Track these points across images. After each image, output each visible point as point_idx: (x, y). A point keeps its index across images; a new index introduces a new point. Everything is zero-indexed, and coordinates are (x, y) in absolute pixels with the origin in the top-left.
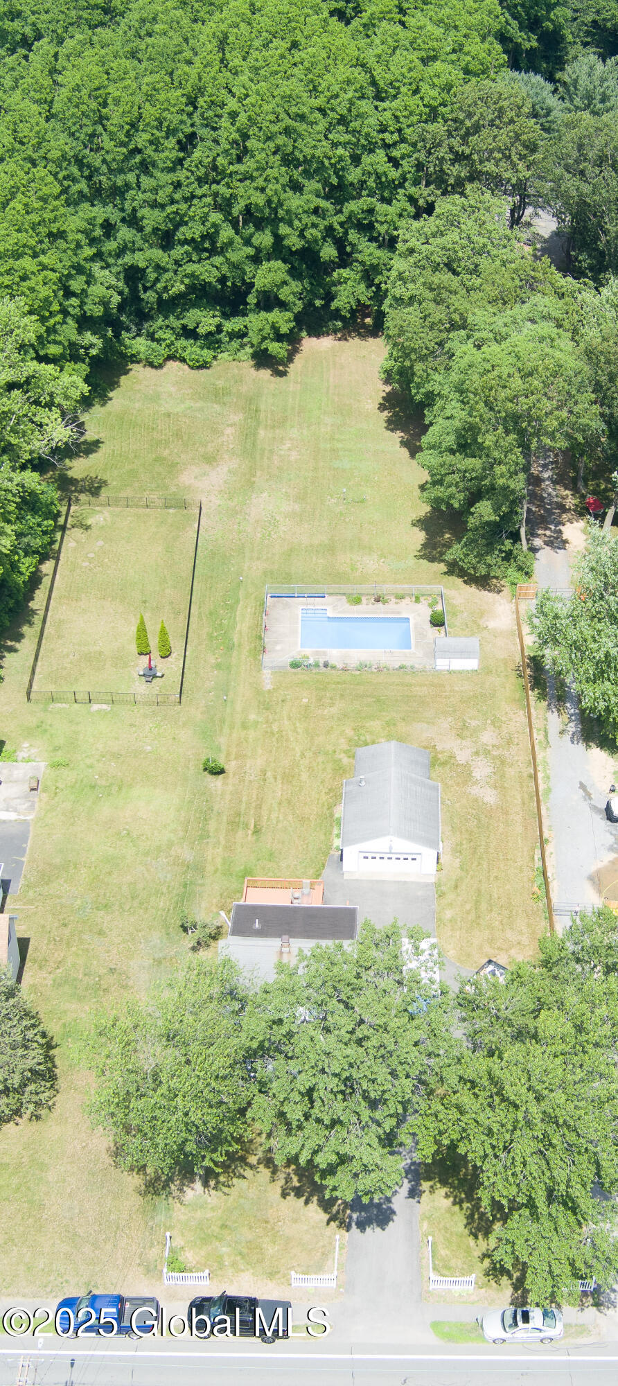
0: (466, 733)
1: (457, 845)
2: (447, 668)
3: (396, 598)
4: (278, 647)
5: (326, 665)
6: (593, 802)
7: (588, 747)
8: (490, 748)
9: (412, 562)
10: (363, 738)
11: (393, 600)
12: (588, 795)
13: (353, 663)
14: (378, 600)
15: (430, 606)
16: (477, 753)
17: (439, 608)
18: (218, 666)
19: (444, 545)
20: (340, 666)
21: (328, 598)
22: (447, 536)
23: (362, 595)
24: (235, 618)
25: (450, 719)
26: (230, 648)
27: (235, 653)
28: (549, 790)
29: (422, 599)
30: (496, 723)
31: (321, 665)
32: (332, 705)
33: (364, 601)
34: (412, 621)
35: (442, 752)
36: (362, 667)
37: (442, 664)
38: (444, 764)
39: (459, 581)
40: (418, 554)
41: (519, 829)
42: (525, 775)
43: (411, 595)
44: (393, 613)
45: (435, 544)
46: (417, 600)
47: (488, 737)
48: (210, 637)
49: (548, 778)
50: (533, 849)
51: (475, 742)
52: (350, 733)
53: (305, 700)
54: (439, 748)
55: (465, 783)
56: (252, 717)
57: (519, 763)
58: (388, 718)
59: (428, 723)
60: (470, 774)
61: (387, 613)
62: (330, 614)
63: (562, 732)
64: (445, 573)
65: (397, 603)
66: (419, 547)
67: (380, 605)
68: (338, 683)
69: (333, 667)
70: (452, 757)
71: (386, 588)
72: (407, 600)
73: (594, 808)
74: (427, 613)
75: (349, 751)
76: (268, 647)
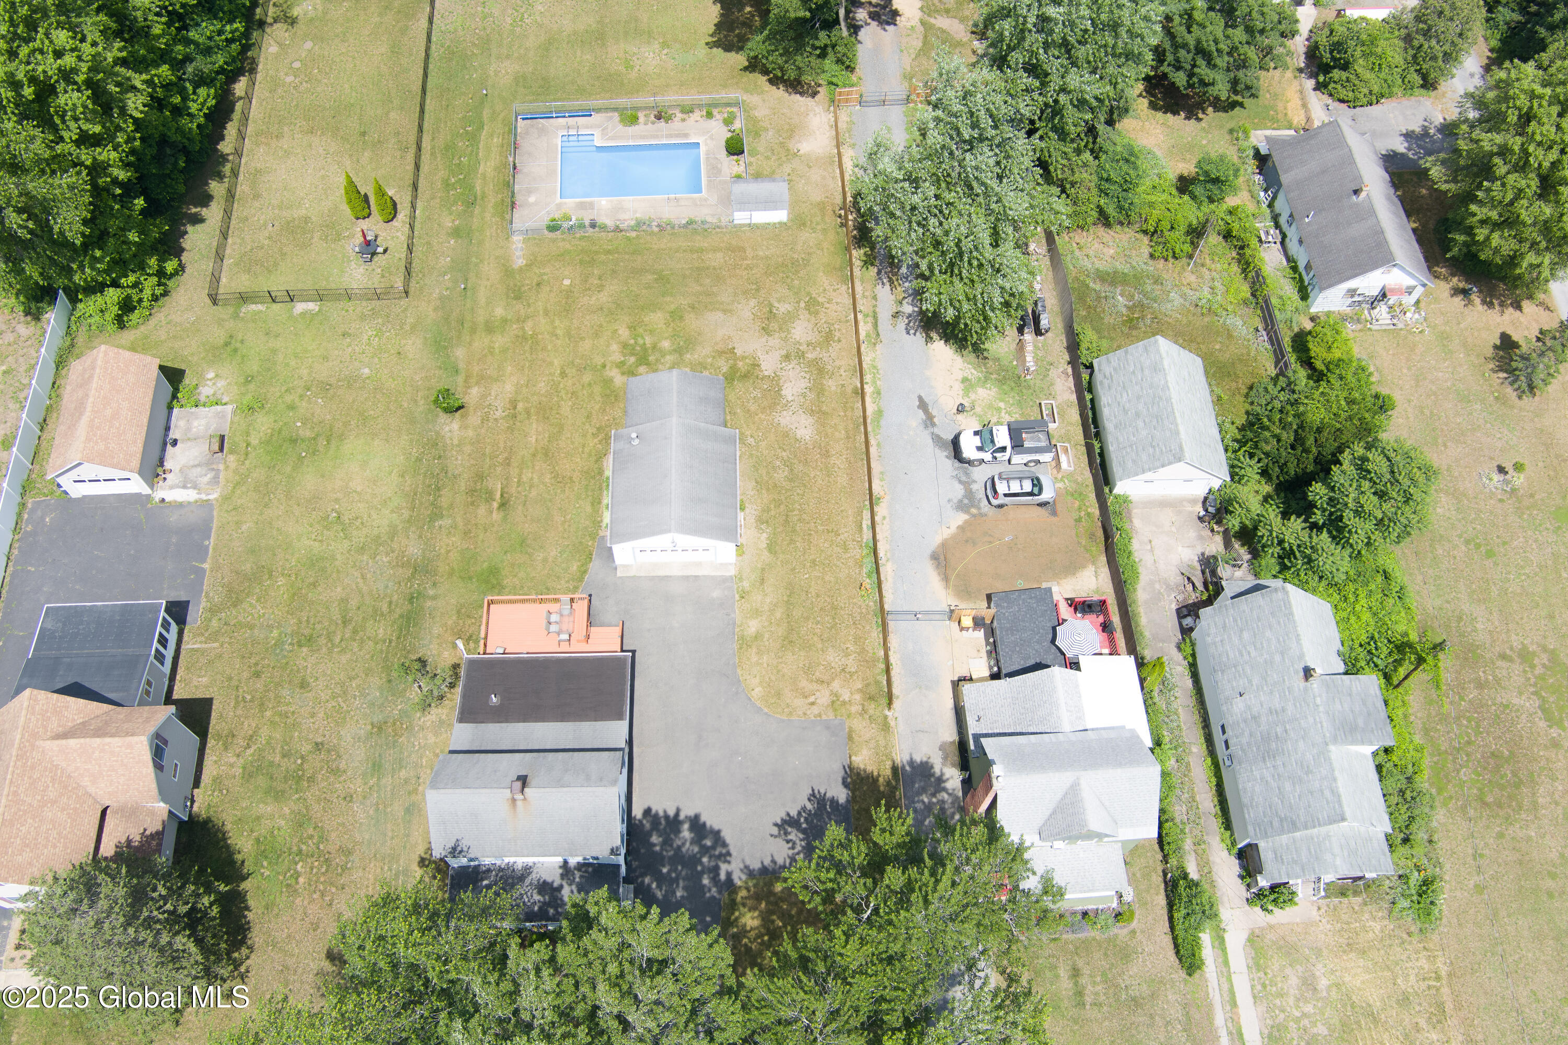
0: (774, 325)
1: (763, 511)
2: (748, 222)
3: (682, 112)
4: (532, 199)
5: (593, 225)
6: (936, 430)
7: (929, 339)
8: (803, 348)
9: (702, 52)
10: (641, 341)
11: (679, 115)
12: (930, 420)
13: (627, 218)
14: (659, 117)
15: (728, 122)
16: (787, 357)
17: (737, 125)
18: (456, 232)
19: (744, 24)
20: (610, 223)
21: (596, 118)
22: (748, 9)
23: (638, 109)
24: (477, 154)
25: (753, 302)
26: (471, 203)
27: (477, 210)
28: (879, 413)
29: (715, 112)
30: (812, 306)
31: (587, 223)
32: (601, 288)
33: (642, 119)
34: (703, 149)
35: (743, 358)
36: (639, 224)
37: (741, 217)
38: (746, 376)
39: (762, 80)
40: (710, 39)
41: (843, 480)
42: (849, 390)
43: (700, 106)
44: (677, 136)
45: (733, 22)
46: (709, 115)
47: (801, 331)
48: (447, 185)
49: (879, 393)
50: (860, 513)
51: (785, 340)
52: (624, 333)
53: (567, 282)
54: (739, 352)
55: (772, 406)
56: (499, 312)
57: (842, 372)
58: (673, 307)
59: (725, 311)
60: (780, 390)
61: (670, 136)
62: (598, 143)
63: (896, 315)
64: (746, 69)
65: (683, 120)
66: (712, 29)
67: (662, 124)
68: (609, 252)
69: (604, 228)
70: (756, 365)
71: (670, 98)
72: (697, 115)
73: (937, 439)
74: (724, 134)
75: (623, 363)
76: (519, 198)
